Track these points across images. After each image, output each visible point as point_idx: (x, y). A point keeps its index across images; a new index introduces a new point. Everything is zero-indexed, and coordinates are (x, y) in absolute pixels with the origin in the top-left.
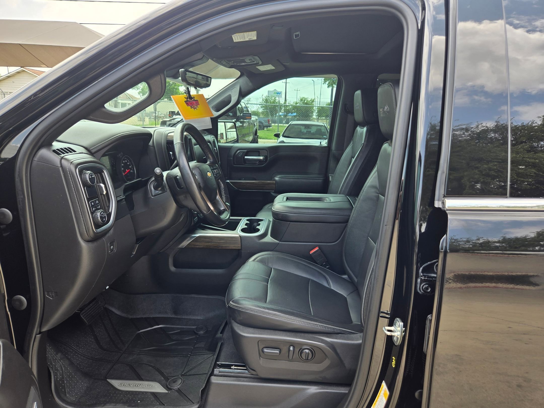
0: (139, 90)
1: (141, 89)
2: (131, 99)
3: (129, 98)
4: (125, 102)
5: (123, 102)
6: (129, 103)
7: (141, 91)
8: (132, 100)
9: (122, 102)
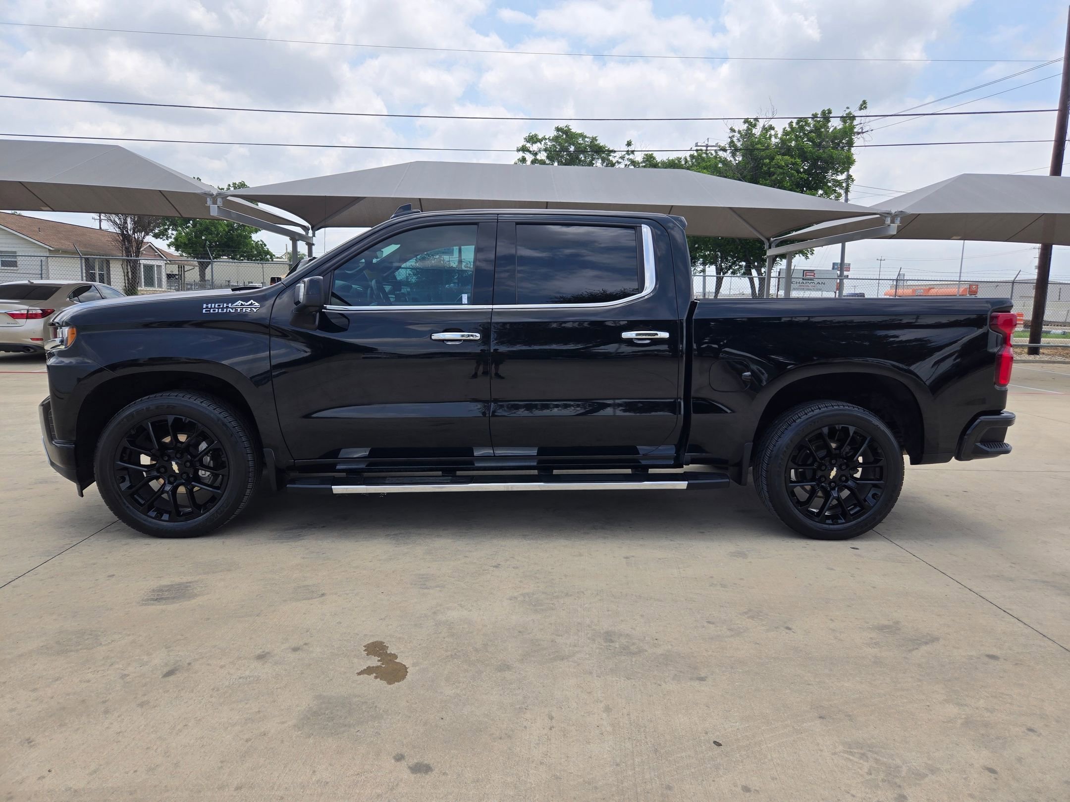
0: (170, 240)
1: (174, 238)
2: (162, 258)
3: (159, 254)
4: (151, 263)
5: (148, 263)
6: (157, 264)
7: (173, 240)
8: (165, 259)
9: (145, 263)
